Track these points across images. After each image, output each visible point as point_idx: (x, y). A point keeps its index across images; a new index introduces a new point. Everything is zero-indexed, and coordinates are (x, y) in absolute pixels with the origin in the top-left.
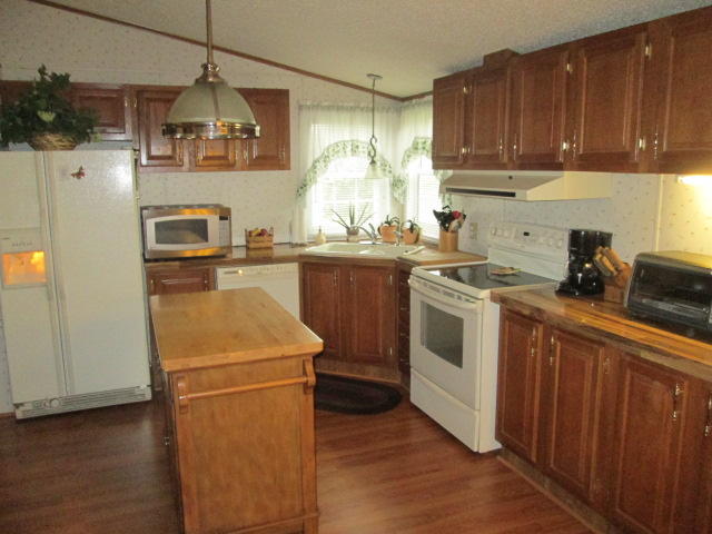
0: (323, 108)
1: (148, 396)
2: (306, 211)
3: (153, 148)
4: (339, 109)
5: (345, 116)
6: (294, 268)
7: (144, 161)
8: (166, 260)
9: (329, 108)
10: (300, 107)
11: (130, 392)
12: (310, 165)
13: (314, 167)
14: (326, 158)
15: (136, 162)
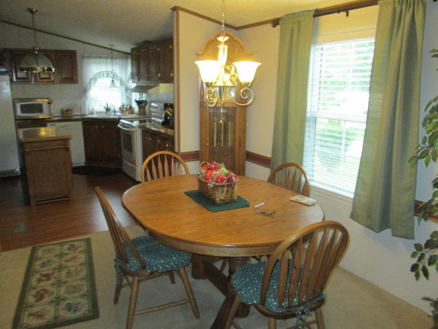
0: (93, 58)
1: (20, 173)
2: (87, 101)
3: (18, 74)
4: (101, 58)
5: (103, 60)
6: (80, 123)
7: (15, 80)
8: (26, 120)
9: (96, 58)
10: (83, 57)
11: (12, 171)
12: (88, 81)
13: (90, 82)
14: (95, 79)
15: (11, 81)
